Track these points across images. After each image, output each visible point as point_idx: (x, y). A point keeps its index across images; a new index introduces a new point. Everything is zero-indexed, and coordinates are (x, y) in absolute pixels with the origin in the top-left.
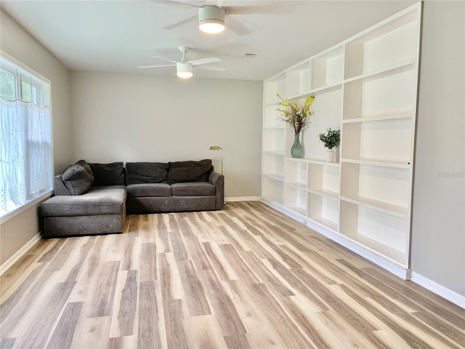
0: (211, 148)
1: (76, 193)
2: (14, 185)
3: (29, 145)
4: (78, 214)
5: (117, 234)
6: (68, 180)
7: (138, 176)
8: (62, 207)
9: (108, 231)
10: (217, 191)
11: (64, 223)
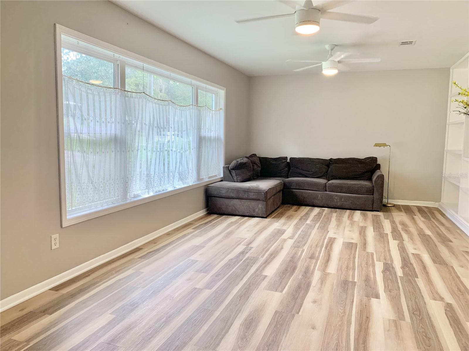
0: (376, 145)
1: (238, 181)
2: (185, 169)
3: (201, 140)
4: (232, 197)
5: (262, 218)
6: (233, 169)
7: (299, 171)
8: (221, 190)
9: (255, 214)
10: (375, 191)
11: (222, 203)
